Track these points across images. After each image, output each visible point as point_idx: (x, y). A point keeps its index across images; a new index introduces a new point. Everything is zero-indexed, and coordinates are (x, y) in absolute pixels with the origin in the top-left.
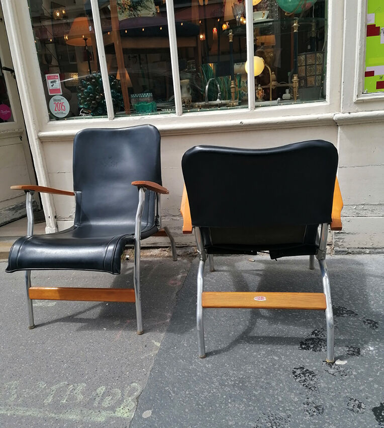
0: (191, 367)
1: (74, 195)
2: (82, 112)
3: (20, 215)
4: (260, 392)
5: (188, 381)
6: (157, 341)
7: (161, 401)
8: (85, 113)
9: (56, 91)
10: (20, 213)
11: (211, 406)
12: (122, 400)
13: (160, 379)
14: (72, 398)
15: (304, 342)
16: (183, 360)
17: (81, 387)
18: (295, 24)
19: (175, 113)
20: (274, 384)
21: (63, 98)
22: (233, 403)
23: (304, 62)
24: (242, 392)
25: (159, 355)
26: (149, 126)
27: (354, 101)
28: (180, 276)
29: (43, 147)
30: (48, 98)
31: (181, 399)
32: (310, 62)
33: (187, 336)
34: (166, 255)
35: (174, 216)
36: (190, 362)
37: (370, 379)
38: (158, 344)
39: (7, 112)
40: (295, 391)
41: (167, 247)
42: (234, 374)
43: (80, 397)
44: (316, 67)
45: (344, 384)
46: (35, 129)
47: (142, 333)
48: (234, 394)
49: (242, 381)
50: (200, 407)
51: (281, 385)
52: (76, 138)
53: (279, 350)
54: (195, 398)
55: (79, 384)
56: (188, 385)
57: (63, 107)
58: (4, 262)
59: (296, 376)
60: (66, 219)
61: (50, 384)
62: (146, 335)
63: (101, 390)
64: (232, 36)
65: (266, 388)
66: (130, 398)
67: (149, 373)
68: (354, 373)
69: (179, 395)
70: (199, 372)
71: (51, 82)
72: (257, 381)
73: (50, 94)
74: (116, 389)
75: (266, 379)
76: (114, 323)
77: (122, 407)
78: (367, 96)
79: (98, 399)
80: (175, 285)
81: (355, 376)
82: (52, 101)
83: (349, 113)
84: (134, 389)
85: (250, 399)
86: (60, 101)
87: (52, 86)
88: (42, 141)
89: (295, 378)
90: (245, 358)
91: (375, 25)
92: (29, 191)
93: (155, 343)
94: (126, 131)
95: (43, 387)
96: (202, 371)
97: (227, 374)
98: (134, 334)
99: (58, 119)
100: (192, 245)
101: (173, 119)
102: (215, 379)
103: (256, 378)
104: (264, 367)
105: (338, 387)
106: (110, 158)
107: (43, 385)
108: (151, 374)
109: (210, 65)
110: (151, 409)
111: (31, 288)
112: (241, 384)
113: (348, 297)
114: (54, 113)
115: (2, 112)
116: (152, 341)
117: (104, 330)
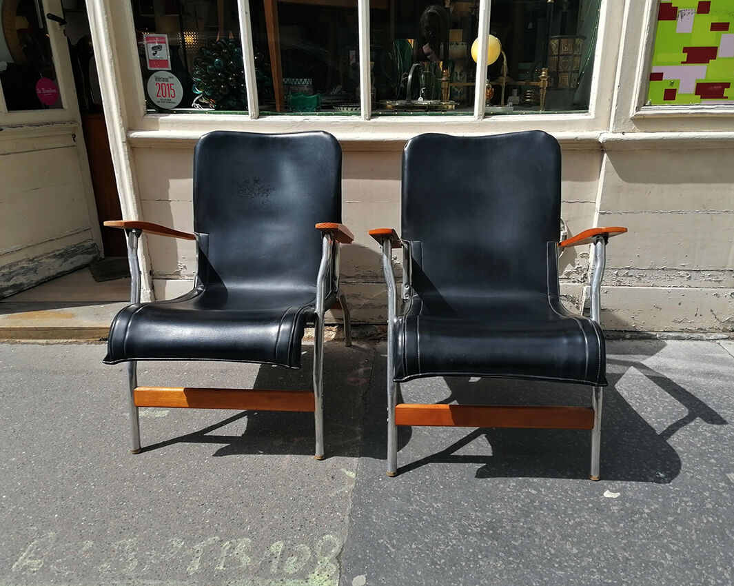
0: (411, 508)
1: (195, 238)
3: (72, 267)
4: (522, 542)
5: (411, 529)
6: (349, 468)
7: (376, 560)
9: (162, 63)
10: (72, 263)
11: (454, 566)
12: (315, 562)
13: (367, 527)
14: (232, 562)
16: (397, 498)
17: (244, 543)
19: (360, 115)
20: (538, 529)
21: (172, 75)
22: (485, 559)
23: (557, 50)
24: (496, 543)
25: (357, 490)
27: (631, 116)
28: (361, 370)
30: (146, 75)
31: (406, 557)
32: (564, 50)
34: (333, 337)
35: (348, 277)
36: (409, 500)
37: (670, 519)
38: (352, 475)
39: (50, 91)
40: (570, 539)
41: (333, 325)
42: (477, 516)
43: (246, 560)
44: (573, 59)
45: (636, 526)
46: (122, 126)
47: (323, 458)
48: (485, 547)
49: (491, 526)
50: (438, 567)
51: (549, 531)
52: (198, 145)
54: (428, 555)
55: (239, 539)
56: (413, 534)
57: (171, 92)
60: (168, 277)
61: (190, 541)
62: (331, 460)
63: (278, 547)
65: (529, 536)
66: (326, 558)
67: (347, 518)
68: (647, 511)
69: (402, 550)
70: (424, 515)
71: (153, 48)
72: (513, 526)
73: (149, 68)
74: (302, 545)
75: (526, 522)
76: (274, 442)
77: (316, 572)
78: (651, 110)
79: (275, 562)
80: (357, 385)
81: (648, 514)
82: (152, 79)
83: (623, 133)
84: (330, 545)
85: (511, 554)
86: (167, 81)
87: (154, 54)
90: (489, 493)
91: (671, 4)
92: (131, 231)
93: (347, 473)
95: (180, 546)
96: (429, 514)
97: (468, 518)
98: (309, 459)
99: (162, 111)
100: (374, 322)
101: (356, 126)
102: (452, 525)
103: (511, 521)
104: (520, 505)
105: (629, 532)
106: (256, 181)
107: (178, 543)
108: (351, 521)
109: (409, 40)
110: (363, 574)
111: (137, 389)
112: (491, 532)
113: (615, 401)
114: (155, 99)
115: (43, 91)
116: (342, 469)
117: (260, 454)
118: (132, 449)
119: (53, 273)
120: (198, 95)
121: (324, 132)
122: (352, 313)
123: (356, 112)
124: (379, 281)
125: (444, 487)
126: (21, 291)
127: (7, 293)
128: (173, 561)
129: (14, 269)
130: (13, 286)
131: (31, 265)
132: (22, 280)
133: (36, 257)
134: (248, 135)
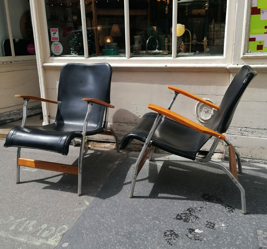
0: (102, 220)
1: (57, 103)
4: (139, 242)
5: (97, 229)
6: (88, 201)
7: (76, 238)
8: (74, 53)
9: (56, 39)
10: (35, 112)
11: (105, 246)
12: (54, 235)
13: (81, 225)
14: (26, 228)
15: (180, 215)
16: (99, 216)
17: (34, 222)
18: (206, 4)
19: (125, 56)
20: (149, 238)
21: (59, 43)
22: (119, 246)
23: (213, 29)
24: (128, 240)
25: (85, 210)
27: (241, 57)
28: (117, 162)
29: (45, 73)
30: (51, 43)
31: (89, 239)
32: (216, 29)
33: (107, 200)
34: (114, 148)
35: (121, 123)
36: (103, 217)
37: (214, 245)
38: (88, 203)
39: (32, 49)
40: (161, 245)
41: (115, 143)
42: (127, 228)
43: (31, 229)
44: (221, 32)
45: (195, 245)
46: (41, 61)
47: (80, 195)
48: (122, 241)
49: (130, 233)
50: (99, 245)
51: (154, 240)
52: (62, 68)
53: (161, 218)
54: (97, 240)
55: (33, 221)
56: (96, 231)
57: (59, 49)
59: (166, 235)
60: (55, 118)
61: (16, 218)
63: (44, 226)
64: (167, 10)
65: (143, 240)
66: (59, 234)
67: (75, 221)
68: (205, 239)
69: (89, 236)
70: (106, 224)
71: (53, 33)
72: (139, 235)
73: (52, 41)
74: (53, 227)
75: (146, 234)
76: (66, 187)
77: (52, 238)
78: (250, 54)
79: (40, 231)
80: (112, 168)
81: (204, 241)
82: (53, 44)
83: (237, 65)
84: (64, 229)
85: (131, 245)
86: (58, 45)
87: (54, 36)
88: (45, 68)
89: (165, 236)
91: (257, 7)
92: (26, 99)
93: (86, 203)
94: (92, 66)
95: (12, 219)
96: (108, 224)
97: (122, 228)
98: (76, 195)
99: (56, 56)
101: (123, 61)
102: (114, 230)
103: (140, 233)
104: (148, 227)
105: (190, 247)
106: (81, 82)
107: (12, 218)
109: (154, 27)
110: (68, 242)
111: (19, 158)
112: (129, 236)
114: (53, 52)
115: (29, 49)
116: (85, 201)
117: (59, 190)
118: (16, 182)
121: (107, 63)
124: (133, 125)
126: (13, 121)
127: (7, 121)
128: (7, 224)
129: (11, 113)
130: (10, 119)
131: (18, 112)
132: (14, 117)
134: (80, 64)
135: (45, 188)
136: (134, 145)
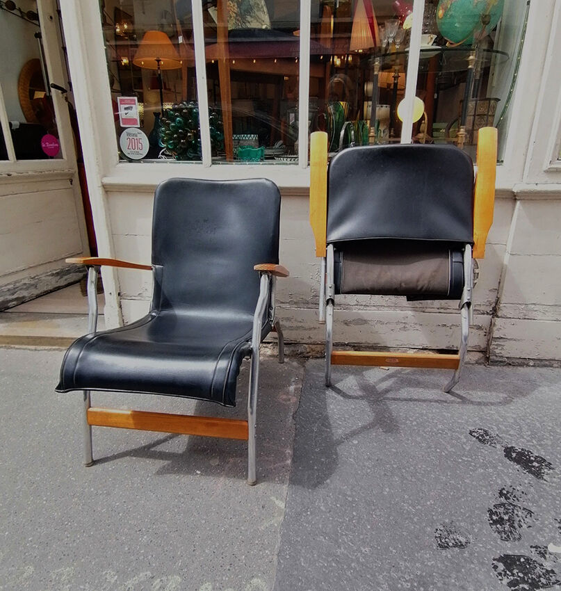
0: (338, 550)
1: (152, 269)
2: (163, 154)
3: (66, 283)
6: (279, 497)
8: (166, 155)
9: (132, 121)
10: (66, 280)
13: (296, 573)
15: (494, 511)
16: (325, 538)
18: (471, 57)
19: (298, 164)
21: (140, 131)
23: (473, 111)
25: (286, 525)
26: (265, 181)
27: (545, 169)
28: (292, 388)
29: (107, 199)
30: (120, 131)
32: (481, 111)
33: (321, 491)
34: (268, 354)
35: (283, 303)
36: (336, 541)
38: (282, 505)
39: (53, 145)
42: (406, 567)
44: (488, 118)
46: (98, 173)
47: (254, 484)
52: (158, 190)
53: (462, 524)
55: (170, 577)
57: (140, 145)
58: (45, 350)
59: (500, 574)
60: (133, 298)
62: (262, 486)
64: (378, 67)
67: (275, 558)
70: (353, 561)
71: (126, 109)
72: (444, 584)
73: (122, 125)
75: (457, 578)
76: (211, 462)
80: (288, 403)
82: (124, 134)
83: (537, 184)
86: (136, 136)
87: (126, 114)
88: (108, 190)
89: (500, 577)
90: (417, 538)
92: (92, 267)
93: (277, 502)
94: (230, 185)
96: (358, 562)
98: (242, 484)
99: (131, 161)
100: (304, 341)
102: (381, 577)
103: (441, 576)
106: (205, 221)
108: (279, 562)
109: (342, 103)
111: (90, 409)
113: (529, 433)
114: (126, 152)
115: (46, 145)
116: (272, 498)
118: (86, 462)
119: (50, 288)
120: (163, 148)
121: (267, 179)
122: (286, 334)
123: (294, 162)
125: (372, 528)
126: (23, 303)
127: (11, 304)
129: (18, 285)
130: (16, 299)
131: (32, 282)
132: (25, 294)
133: (37, 276)
134: (201, 181)
135: (161, 472)
136: (310, 346)
